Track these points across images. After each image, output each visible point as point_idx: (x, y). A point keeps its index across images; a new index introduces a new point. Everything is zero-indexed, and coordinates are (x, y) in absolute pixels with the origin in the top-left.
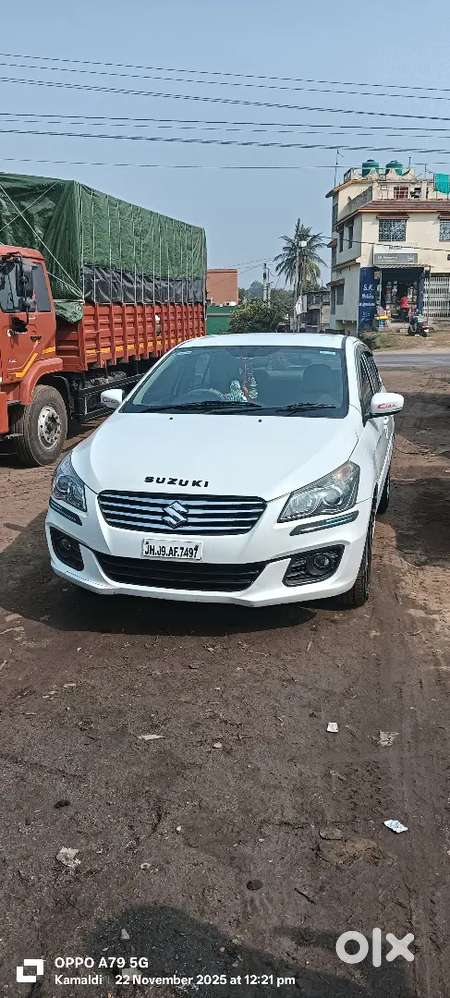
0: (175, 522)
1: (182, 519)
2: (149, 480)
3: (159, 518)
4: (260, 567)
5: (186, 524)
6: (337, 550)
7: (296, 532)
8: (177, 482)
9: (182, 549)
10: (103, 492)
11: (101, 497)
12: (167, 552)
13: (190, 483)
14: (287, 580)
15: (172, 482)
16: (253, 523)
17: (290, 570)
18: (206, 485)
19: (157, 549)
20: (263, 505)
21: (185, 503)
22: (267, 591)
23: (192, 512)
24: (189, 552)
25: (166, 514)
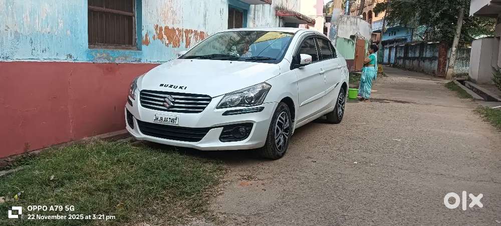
0: (168, 106)
1: (172, 104)
2: (162, 85)
3: (162, 103)
4: (206, 130)
5: (173, 107)
6: (249, 125)
7: (226, 114)
8: (173, 87)
9: (170, 119)
10: (142, 91)
11: (141, 93)
12: (163, 120)
13: (178, 87)
14: (223, 138)
15: (171, 86)
16: (204, 108)
17: (223, 133)
18: (185, 88)
19: (159, 118)
20: (210, 99)
21: (174, 96)
22: (211, 142)
23: (177, 101)
24: (173, 120)
25: (165, 101)
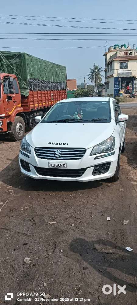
0: (58, 156)
1: (60, 155)
2: (50, 143)
3: (53, 155)
4: (85, 169)
5: (62, 157)
6: (109, 164)
7: (96, 158)
9: (61, 164)
10: (36, 148)
11: (35, 149)
12: (56, 166)
13: (62, 144)
14: (94, 173)
15: (57, 144)
16: (82, 156)
17: (94, 170)
18: (67, 145)
19: (53, 165)
20: (85, 150)
21: (61, 150)
22: (87, 177)
23: (63, 153)
24: (63, 165)
25: (55, 154)
